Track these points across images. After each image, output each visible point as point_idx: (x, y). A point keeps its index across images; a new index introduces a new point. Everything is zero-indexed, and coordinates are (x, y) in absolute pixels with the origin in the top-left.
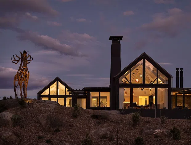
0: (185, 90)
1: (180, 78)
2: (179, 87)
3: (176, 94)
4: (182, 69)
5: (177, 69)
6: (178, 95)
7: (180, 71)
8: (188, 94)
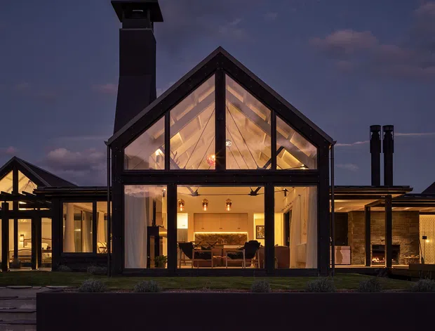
0: (393, 196)
1: (382, 155)
2: (382, 183)
3: (367, 207)
4: (389, 129)
5: (375, 129)
6: (373, 209)
7: (382, 134)
8: (407, 208)
